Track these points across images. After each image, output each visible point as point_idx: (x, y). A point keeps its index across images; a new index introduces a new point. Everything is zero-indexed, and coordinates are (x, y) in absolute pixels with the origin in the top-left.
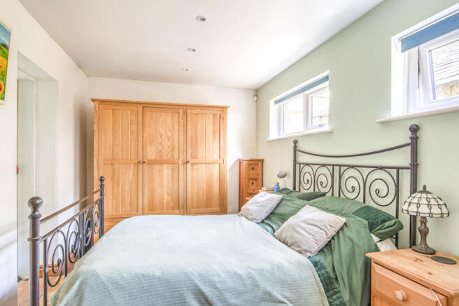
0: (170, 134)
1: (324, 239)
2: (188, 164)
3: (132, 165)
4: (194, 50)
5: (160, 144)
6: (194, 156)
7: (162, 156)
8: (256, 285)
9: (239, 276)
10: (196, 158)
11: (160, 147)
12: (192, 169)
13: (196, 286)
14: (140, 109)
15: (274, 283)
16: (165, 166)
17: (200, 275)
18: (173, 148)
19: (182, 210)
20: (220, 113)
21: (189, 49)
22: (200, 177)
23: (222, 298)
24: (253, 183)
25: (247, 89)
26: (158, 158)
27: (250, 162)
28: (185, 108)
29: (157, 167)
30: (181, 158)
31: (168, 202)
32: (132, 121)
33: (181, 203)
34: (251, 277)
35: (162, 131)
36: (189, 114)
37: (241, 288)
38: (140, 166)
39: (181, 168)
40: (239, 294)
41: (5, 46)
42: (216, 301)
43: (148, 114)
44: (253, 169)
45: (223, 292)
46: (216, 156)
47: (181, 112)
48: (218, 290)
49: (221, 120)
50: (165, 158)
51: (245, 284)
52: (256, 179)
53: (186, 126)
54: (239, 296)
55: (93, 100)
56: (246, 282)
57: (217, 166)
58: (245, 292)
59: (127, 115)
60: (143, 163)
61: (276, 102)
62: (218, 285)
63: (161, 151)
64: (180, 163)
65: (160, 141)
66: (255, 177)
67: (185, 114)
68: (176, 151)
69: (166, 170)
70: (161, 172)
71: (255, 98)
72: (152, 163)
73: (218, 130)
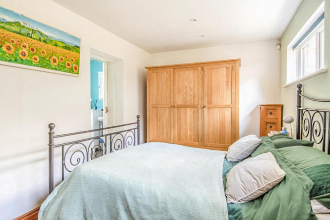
0: (192, 86)
1: (255, 190)
2: (205, 108)
3: (167, 109)
4: (195, 20)
5: (185, 93)
6: (210, 102)
7: (186, 102)
8: (166, 210)
9: (156, 198)
10: (211, 103)
11: (185, 96)
12: (208, 112)
13: (124, 195)
14: (172, 70)
15: (181, 214)
16: (189, 109)
17: (130, 188)
18: (194, 96)
19: (201, 143)
20: (232, 65)
21: (191, 20)
22: (215, 119)
23: (138, 209)
24: (271, 127)
25: (270, 40)
26: (184, 104)
27: (268, 107)
28: (202, 65)
29: (183, 110)
30: (200, 103)
31: (190, 136)
32: (167, 79)
33: (200, 138)
34: (164, 202)
35: (187, 84)
36: (206, 69)
37: (154, 208)
38: (172, 109)
39: (200, 111)
40: (151, 212)
41: (78, 47)
42: (133, 211)
43: (177, 74)
44: (271, 113)
45: (140, 205)
46: (229, 102)
47: (200, 69)
48: (137, 203)
49: (234, 71)
50: (188, 103)
51: (158, 206)
52: (275, 123)
53: (203, 78)
54: (151, 214)
55: (146, 68)
56: (160, 205)
57: (230, 110)
58: (156, 213)
59: (164, 75)
60: (174, 107)
61: (294, 47)
62: (138, 200)
63: (185, 99)
64: (199, 107)
65: (185, 91)
66: (274, 121)
67: (203, 69)
68: (196, 98)
69: (189, 112)
70: (186, 113)
71: (279, 47)
72: (179, 107)
73: (230, 80)
